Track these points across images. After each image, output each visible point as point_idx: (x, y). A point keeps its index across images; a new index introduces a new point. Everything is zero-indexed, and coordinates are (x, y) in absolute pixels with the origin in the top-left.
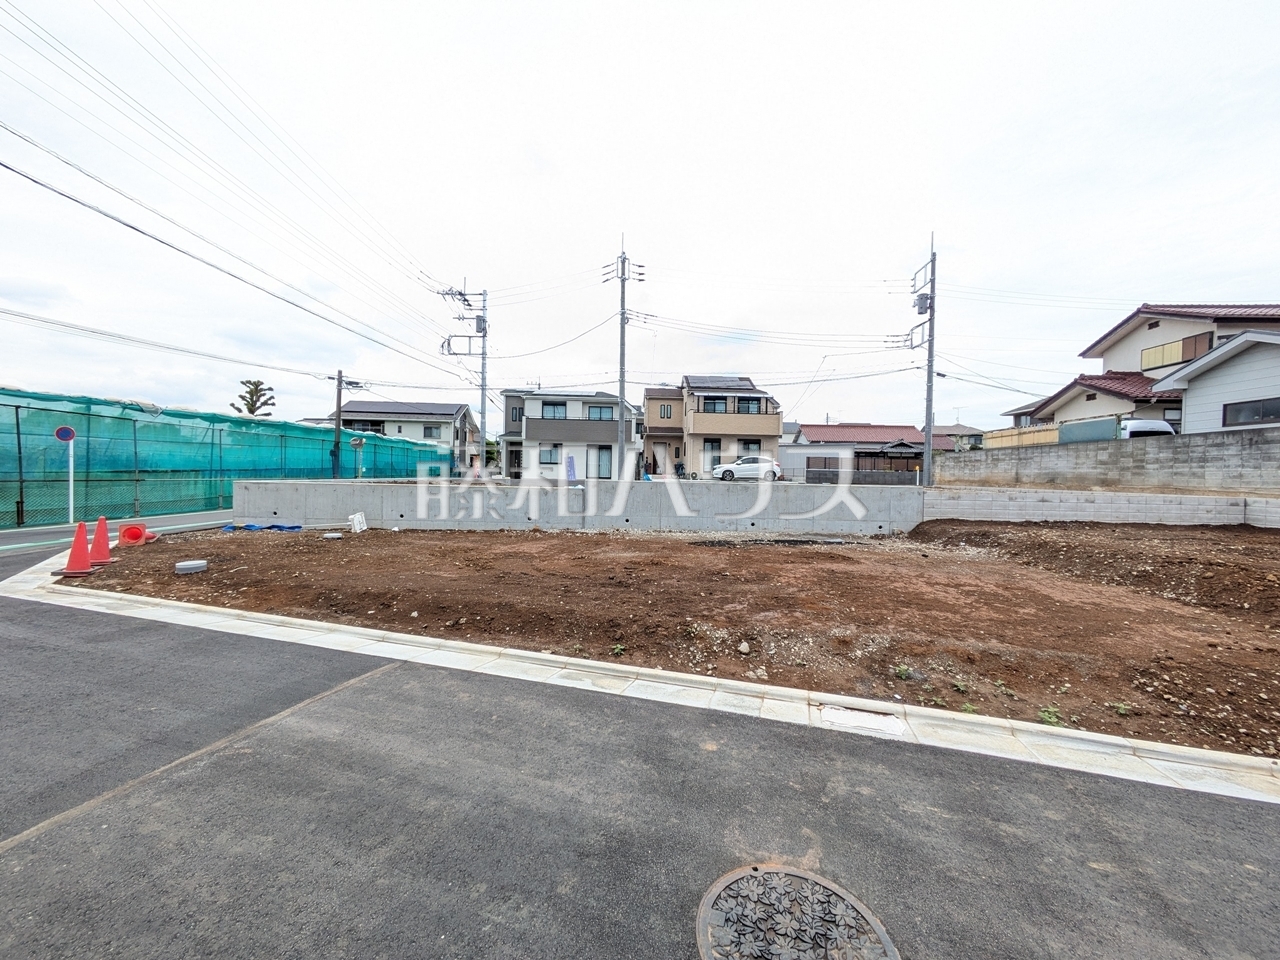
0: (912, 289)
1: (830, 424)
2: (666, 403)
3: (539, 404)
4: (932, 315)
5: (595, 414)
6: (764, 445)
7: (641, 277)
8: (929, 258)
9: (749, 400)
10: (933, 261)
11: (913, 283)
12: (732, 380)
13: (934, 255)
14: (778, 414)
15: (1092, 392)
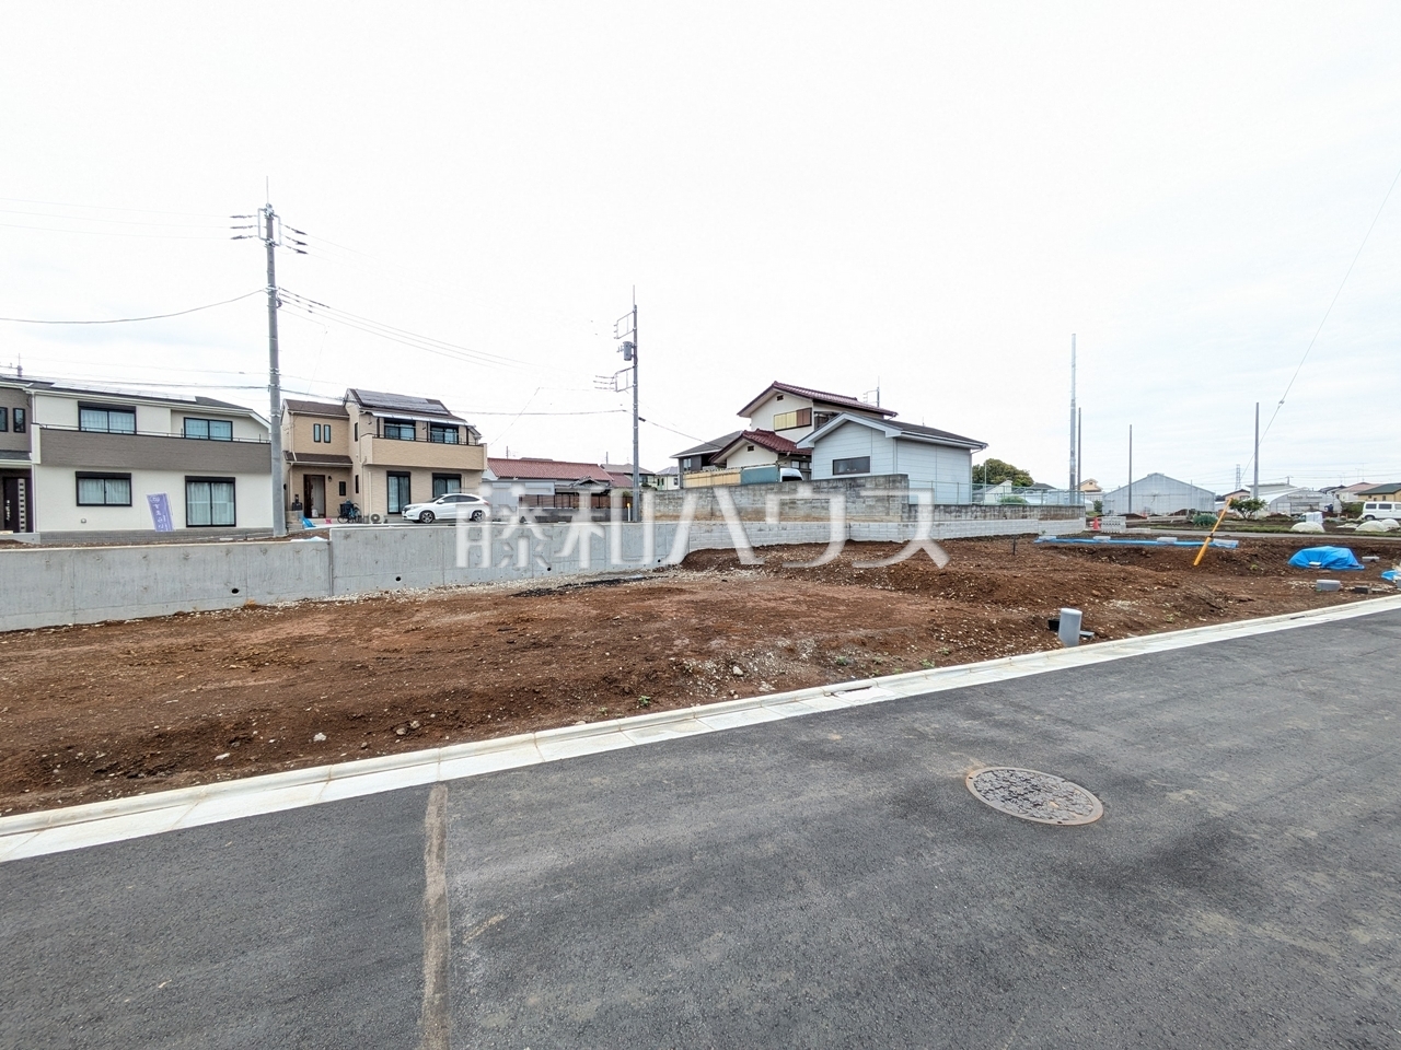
0: (615, 335)
1: (510, 458)
2: (322, 422)
3: (72, 407)
4: (636, 363)
5: (197, 429)
6: (466, 481)
7: (301, 248)
8: (632, 309)
9: (443, 428)
10: (635, 312)
11: (615, 329)
12: (420, 401)
13: (636, 307)
14: (481, 445)
15: (752, 444)
